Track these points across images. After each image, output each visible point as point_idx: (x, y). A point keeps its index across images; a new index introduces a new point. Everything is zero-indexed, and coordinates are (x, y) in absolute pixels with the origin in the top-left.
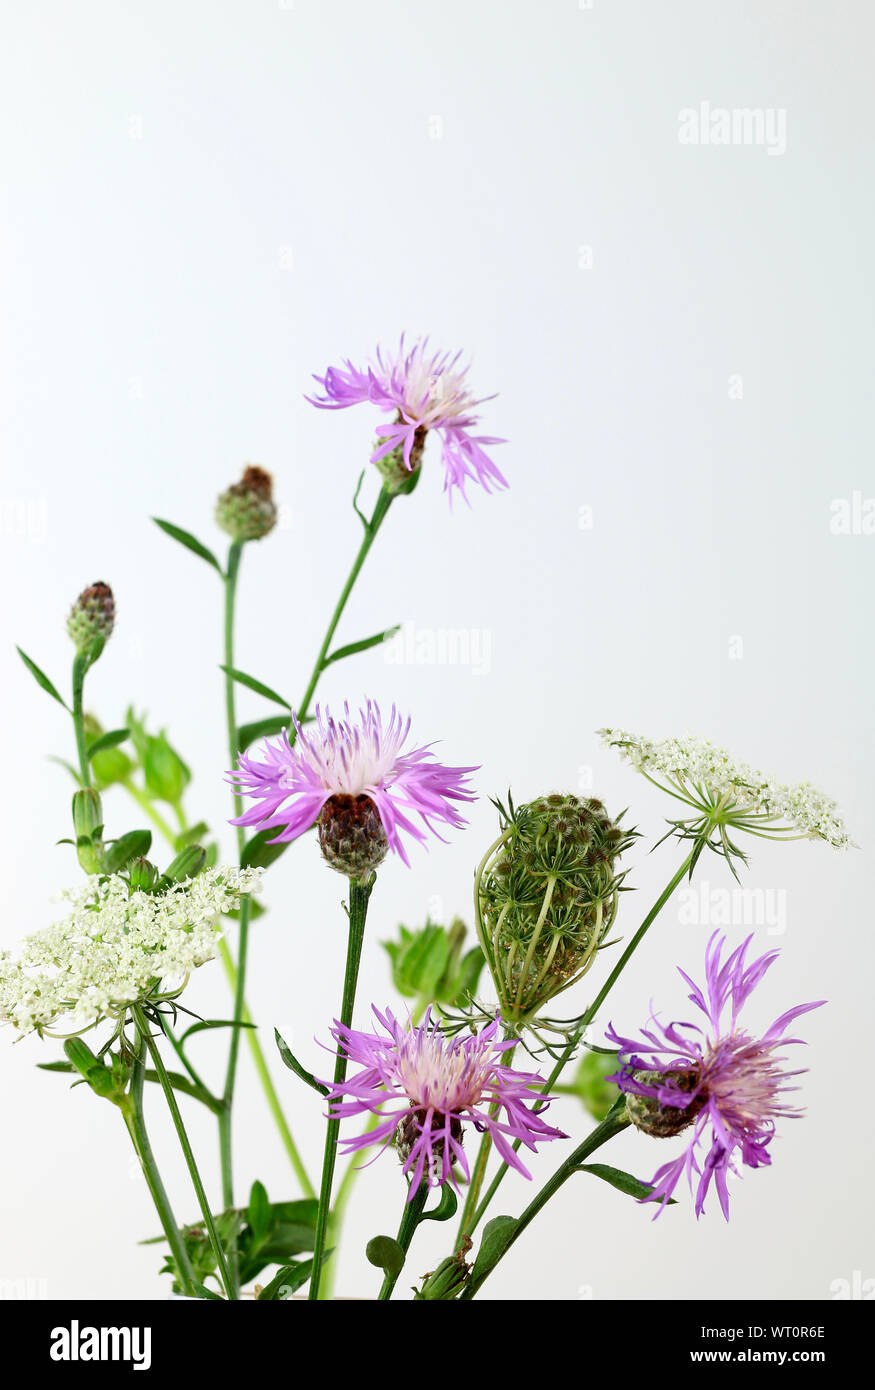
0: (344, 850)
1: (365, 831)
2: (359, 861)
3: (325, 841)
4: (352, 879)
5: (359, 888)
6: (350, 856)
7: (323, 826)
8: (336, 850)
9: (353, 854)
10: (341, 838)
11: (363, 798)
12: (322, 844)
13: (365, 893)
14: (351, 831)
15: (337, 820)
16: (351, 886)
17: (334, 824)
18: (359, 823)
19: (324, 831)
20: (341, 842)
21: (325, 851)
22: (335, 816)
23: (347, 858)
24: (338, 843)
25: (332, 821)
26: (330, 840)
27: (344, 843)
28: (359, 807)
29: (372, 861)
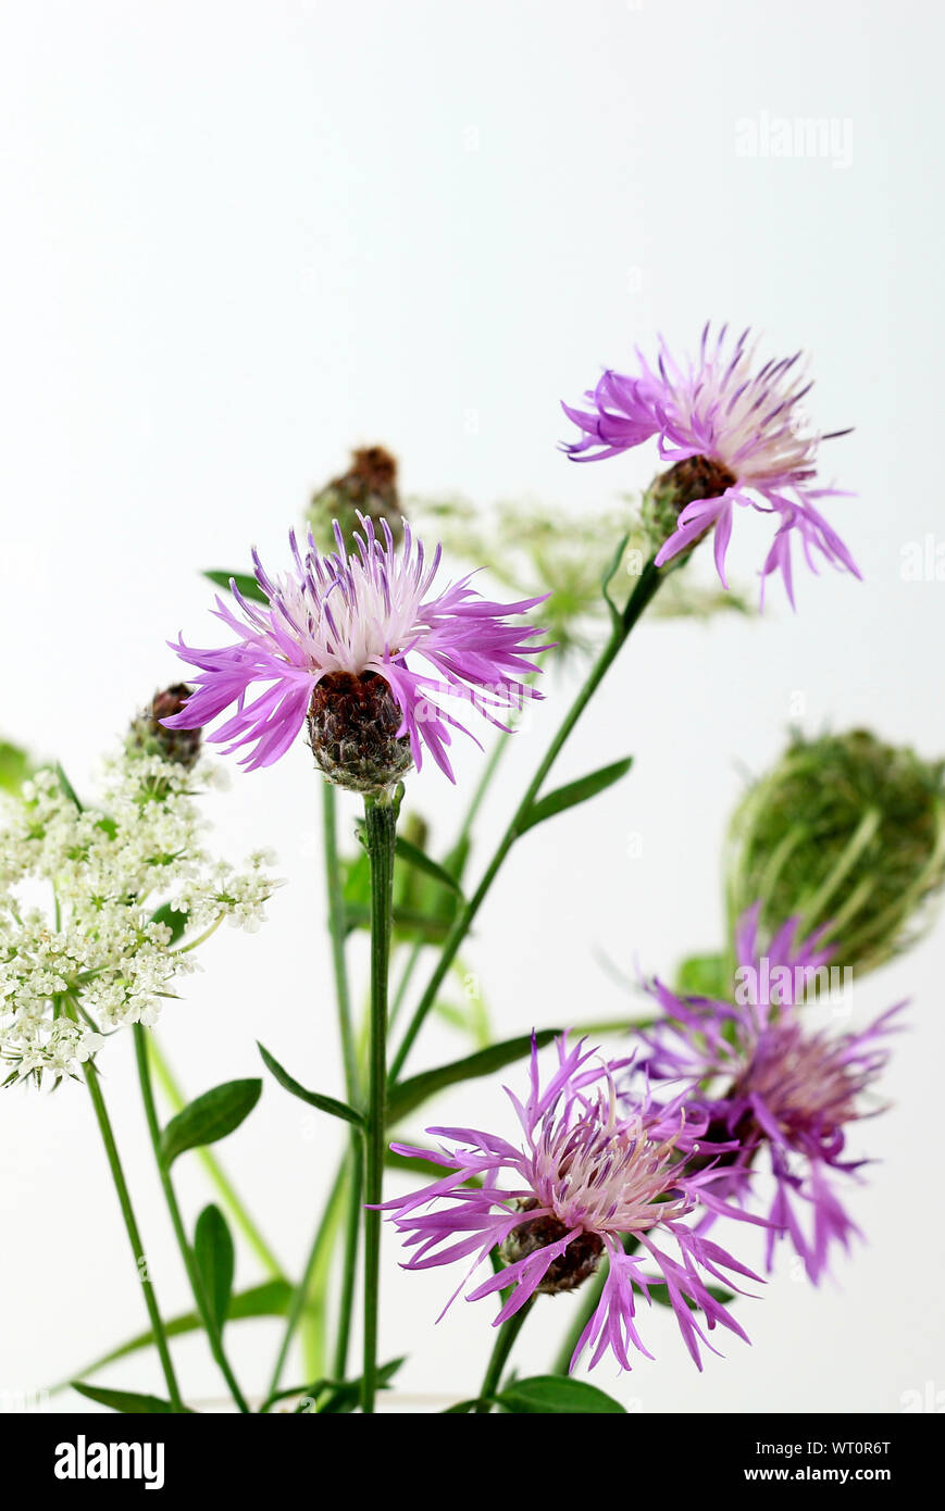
0: (348, 756)
1: (378, 724)
2: (373, 771)
3: (319, 743)
4: (366, 796)
5: (379, 810)
6: (358, 765)
7: (313, 721)
8: (336, 758)
9: (362, 761)
10: (341, 739)
11: (369, 675)
12: (314, 748)
13: (389, 816)
14: (356, 727)
15: (332, 711)
16: (366, 806)
17: (329, 717)
18: (369, 713)
19: (316, 729)
20: (342, 744)
21: (319, 758)
22: (329, 704)
23: (354, 769)
24: (337, 746)
25: (326, 713)
26: (325, 743)
27: (345, 746)
28: (366, 690)
29: (393, 769)
